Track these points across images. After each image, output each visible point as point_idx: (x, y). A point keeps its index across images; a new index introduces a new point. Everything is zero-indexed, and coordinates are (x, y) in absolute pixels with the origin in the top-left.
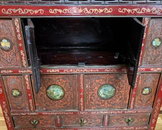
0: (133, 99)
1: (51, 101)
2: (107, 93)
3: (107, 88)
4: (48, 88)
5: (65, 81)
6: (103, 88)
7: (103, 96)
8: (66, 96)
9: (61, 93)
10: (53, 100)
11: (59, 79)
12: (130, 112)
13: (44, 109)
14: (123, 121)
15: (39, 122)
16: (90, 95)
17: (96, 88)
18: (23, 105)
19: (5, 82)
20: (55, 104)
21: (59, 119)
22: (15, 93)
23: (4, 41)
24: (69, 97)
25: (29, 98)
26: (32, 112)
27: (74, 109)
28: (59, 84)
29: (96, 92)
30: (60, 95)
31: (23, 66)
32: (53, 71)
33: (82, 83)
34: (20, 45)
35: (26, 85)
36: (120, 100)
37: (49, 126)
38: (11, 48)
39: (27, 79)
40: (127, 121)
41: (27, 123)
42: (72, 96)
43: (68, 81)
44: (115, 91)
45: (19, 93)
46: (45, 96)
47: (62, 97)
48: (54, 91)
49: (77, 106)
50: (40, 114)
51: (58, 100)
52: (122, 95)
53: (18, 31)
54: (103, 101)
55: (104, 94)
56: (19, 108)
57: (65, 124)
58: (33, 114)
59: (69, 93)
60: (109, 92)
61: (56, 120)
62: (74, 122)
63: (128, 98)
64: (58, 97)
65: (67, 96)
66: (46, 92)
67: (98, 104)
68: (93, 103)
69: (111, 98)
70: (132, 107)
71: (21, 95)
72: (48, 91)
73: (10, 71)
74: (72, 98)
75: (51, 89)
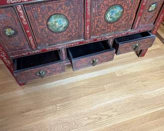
0: (139, 18)
1: (54, 35)
2: (114, 16)
3: (115, 10)
4: (48, 20)
5: (69, 8)
6: (111, 10)
8: (70, 26)
9: (64, 23)
10: (57, 32)
11: (61, 6)
12: (134, 32)
13: (47, 44)
16: (96, 21)
17: (104, 11)
18: (22, 45)
20: (59, 37)
22: (9, 32)
24: (74, 27)
25: (28, 35)
26: (34, 50)
27: (79, 39)
28: (62, 13)
29: (103, 16)
30: (64, 26)
35: (22, 19)
36: (126, 21)
39: (21, 12)
43: (72, 7)
44: (123, 11)
45: (13, 31)
47: (66, 28)
48: (56, 22)
49: (83, 35)
51: (61, 32)
52: (128, 16)
54: (109, 25)
55: (111, 18)
56: (17, 48)
58: (36, 51)
59: (74, 21)
63: (134, 18)
64: (61, 29)
65: (72, 26)
68: (99, 29)
69: (117, 21)
70: (136, 27)
71: (16, 33)
72: (49, 23)
74: (77, 27)
75: (53, 20)
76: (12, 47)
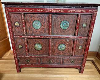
0: (74, 51)
1: (36, 51)
2: (62, 48)
3: (62, 46)
4: (35, 45)
5: (43, 42)
6: (60, 46)
7: (60, 49)
8: (43, 49)
9: (41, 47)
10: (37, 50)
11: (40, 41)
12: (73, 57)
13: (33, 55)
14: (69, 62)
15: (30, 61)
16: (54, 49)
17: (57, 45)
18: (23, 52)
19: (16, 41)
20: (38, 52)
21: (39, 60)
22: (20, 46)
23: (17, 23)
25: (26, 49)
27: (47, 55)
28: (40, 43)
29: (57, 47)
31: (24, 34)
32: (37, 37)
33: (50, 43)
34: (24, 25)
35: (25, 43)
36: (68, 51)
37: (35, 63)
38: (19, 26)
39: (26, 40)
40: (71, 62)
41: (25, 61)
44: (66, 47)
47: (41, 49)
48: (37, 46)
49: (48, 53)
50: (31, 57)
52: (69, 49)
53: (23, 19)
54: (60, 52)
56: (21, 54)
57: (42, 62)
58: (28, 57)
59: (45, 47)
61: (38, 60)
62: (47, 61)
63: (72, 51)
64: (39, 49)
66: (34, 47)
68: (55, 53)
69: (64, 50)
70: (74, 55)
71: (22, 47)
73: (18, 36)
74: (45, 50)
75: (36, 45)
76: (19, 52)
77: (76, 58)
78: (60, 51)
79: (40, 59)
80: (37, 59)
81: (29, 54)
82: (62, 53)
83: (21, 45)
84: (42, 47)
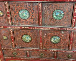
0: (71, 44)
1: (24, 43)
2: (55, 40)
3: (56, 38)
4: (22, 36)
5: (32, 33)
6: (53, 38)
7: (53, 42)
8: (32, 40)
9: (30, 39)
10: (26, 42)
12: (70, 51)
13: (20, 47)
14: (66, 56)
15: (17, 54)
16: (46, 41)
17: (50, 37)
18: (9, 44)
20: (26, 44)
22: (5, 38)
24: (34, 41)
25: (12, 41)
26: (13, 48)
27: (37, 47)
28: (29, 34)
29: (49, 40)
30: (29, 40)
31: (9, 25)
32: (25, 28)
34: (8, 14)
35: (11, 34)
36: (64, 44)
37: (23, 56)
38: (3, 15)
39: (11, 31)
40: (68, 56)
41: (11, 54)
42: (36, 41)
45: (7, 38)
46: (21, 40)
48: (26, 38)
49: (39, 46)
50: (18, 50)
52: (64, 42)
53: (7, 8)
57: (32, 55)
58: (14, 49)
59: (34, 39)
60: (57, 40)
61: (27, 53)
62: (37, 55)
63: (68, 44)
64: (28, 41)
66: (22, 38)
67: (50, 46)
68: (48, 45)
69: (58, 43)
70: (71, 49)
71: (8, 39)
73: (3, 27)
74: (36, 42)
75: (24, 37)
76: (4, 44)
77: (74, 52)
78: (54, 43)
79: (29, 52)
80: (25, 52)
81: (15, 46)
82: (55, 46)
83: (6, 36)
84: (32, 39)
